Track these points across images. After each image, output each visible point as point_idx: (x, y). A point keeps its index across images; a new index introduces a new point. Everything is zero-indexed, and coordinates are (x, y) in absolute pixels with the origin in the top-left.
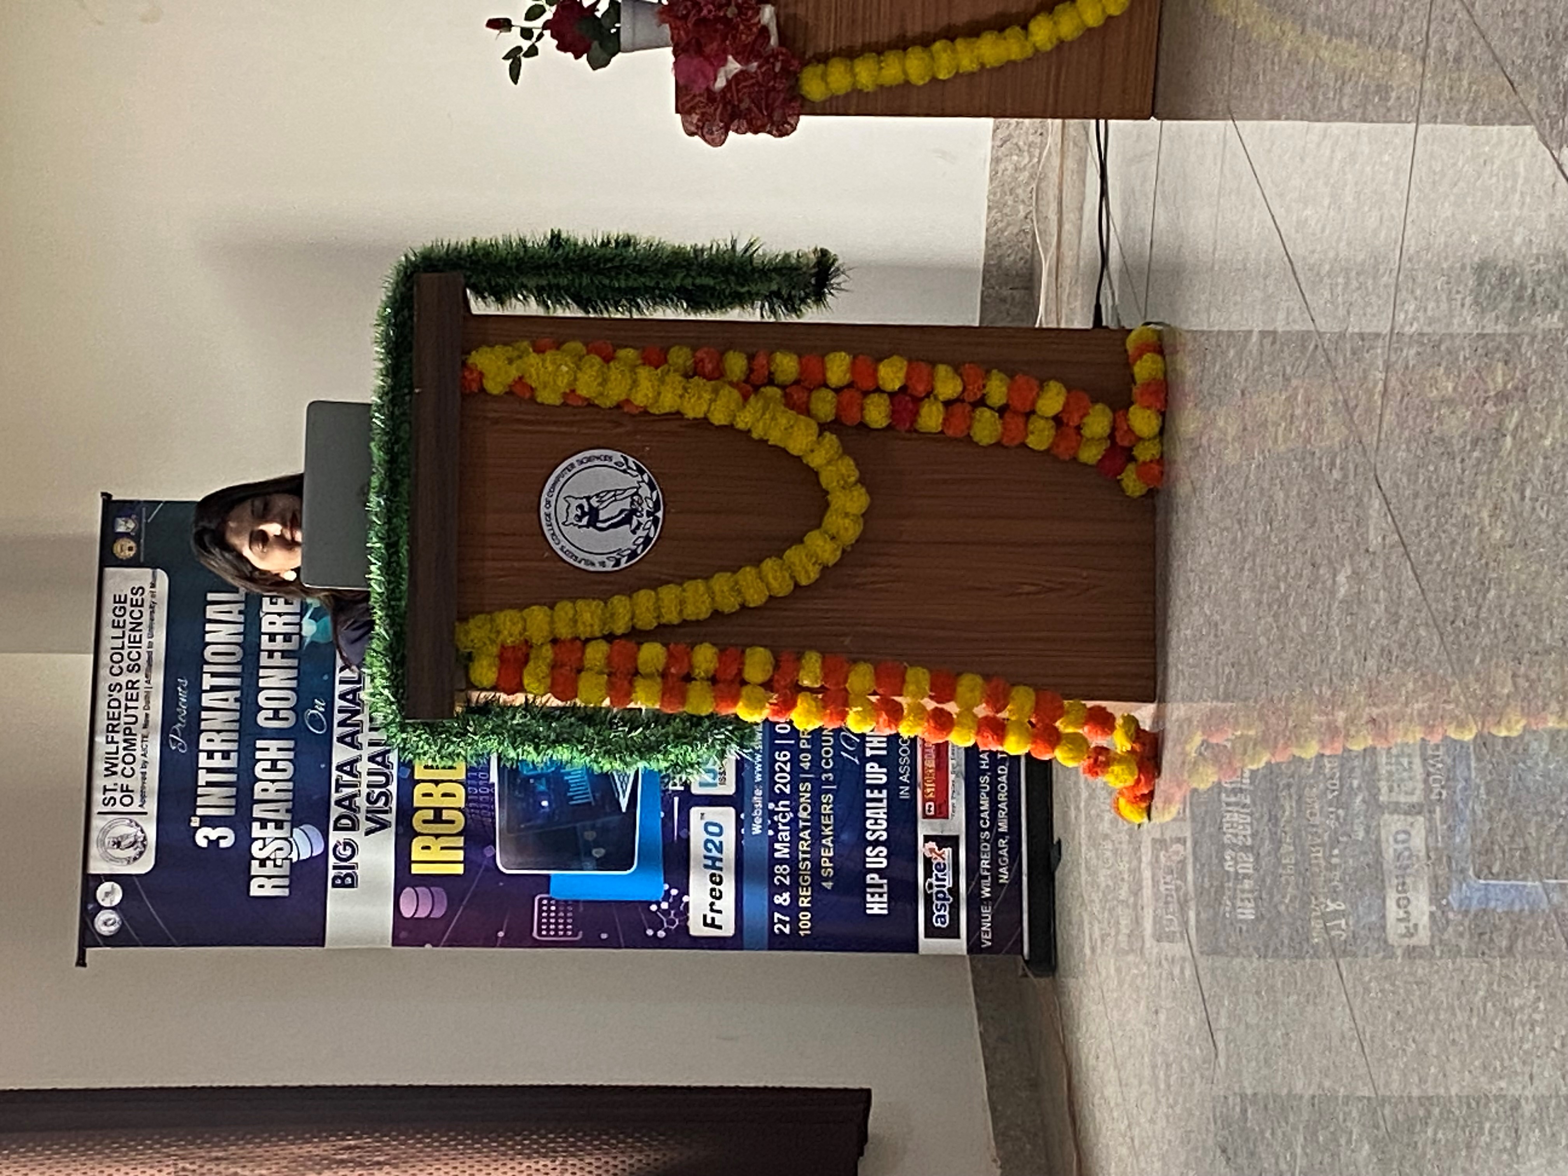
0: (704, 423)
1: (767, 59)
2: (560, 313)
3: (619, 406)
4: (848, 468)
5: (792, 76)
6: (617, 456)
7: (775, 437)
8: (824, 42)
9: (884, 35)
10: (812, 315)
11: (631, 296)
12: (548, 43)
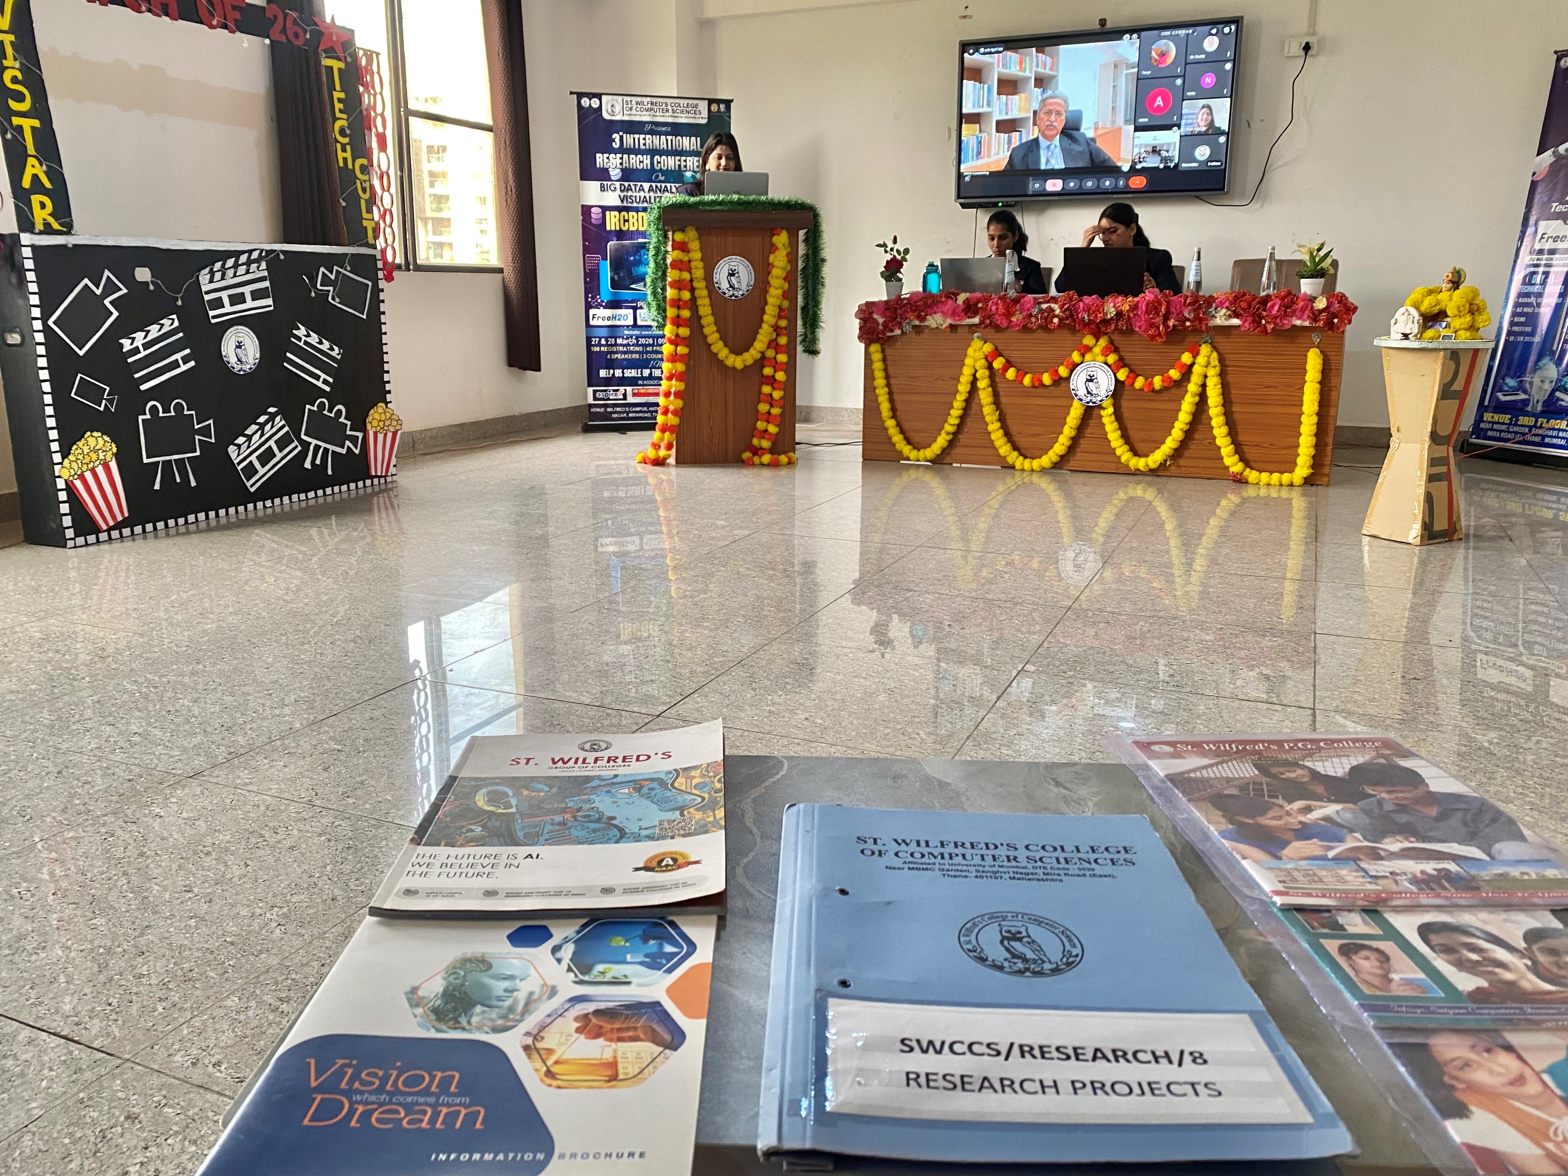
0: (763, 312)
1: (883, 332)
2: (800, 262)
3: (769, 283)
4: (750, 362)
5: (877, 340)
6: (752, 283)
7: (759, 337)
8: (888, 351)
9: (891, 371)
10: (800, 348)
11: (805, 287)
12: (889, 257)
